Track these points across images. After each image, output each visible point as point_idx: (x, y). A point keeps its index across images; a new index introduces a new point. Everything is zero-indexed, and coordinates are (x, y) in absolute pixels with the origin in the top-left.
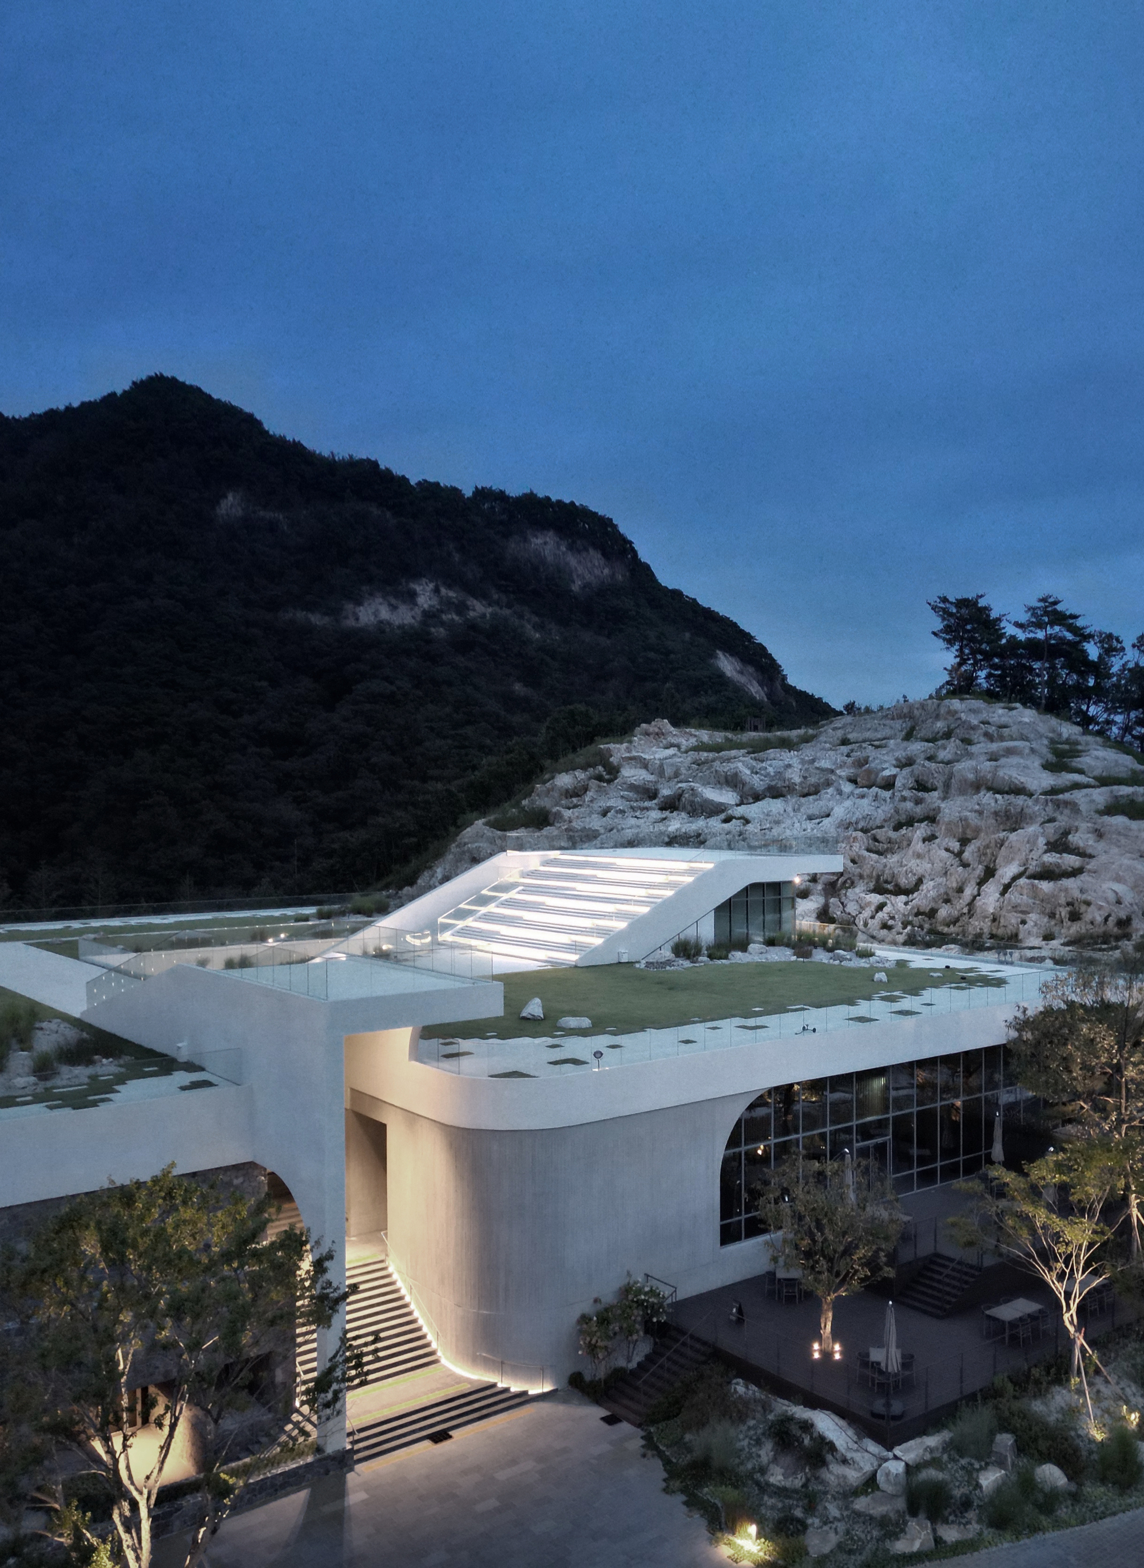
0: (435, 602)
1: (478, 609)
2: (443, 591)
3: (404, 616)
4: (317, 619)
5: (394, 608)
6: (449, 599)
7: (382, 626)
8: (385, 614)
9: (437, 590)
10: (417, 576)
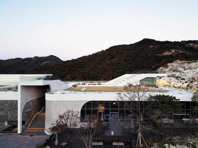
0: (174, 52)
1: (180, 52)
2: (176, 50)
3: (170, 53)
4: (159, 55)
5: (169, 53)
6: (176, 51)
7: (167, 55)
8: (168, 53)
9: (175, 50)
10: (172, 49)
